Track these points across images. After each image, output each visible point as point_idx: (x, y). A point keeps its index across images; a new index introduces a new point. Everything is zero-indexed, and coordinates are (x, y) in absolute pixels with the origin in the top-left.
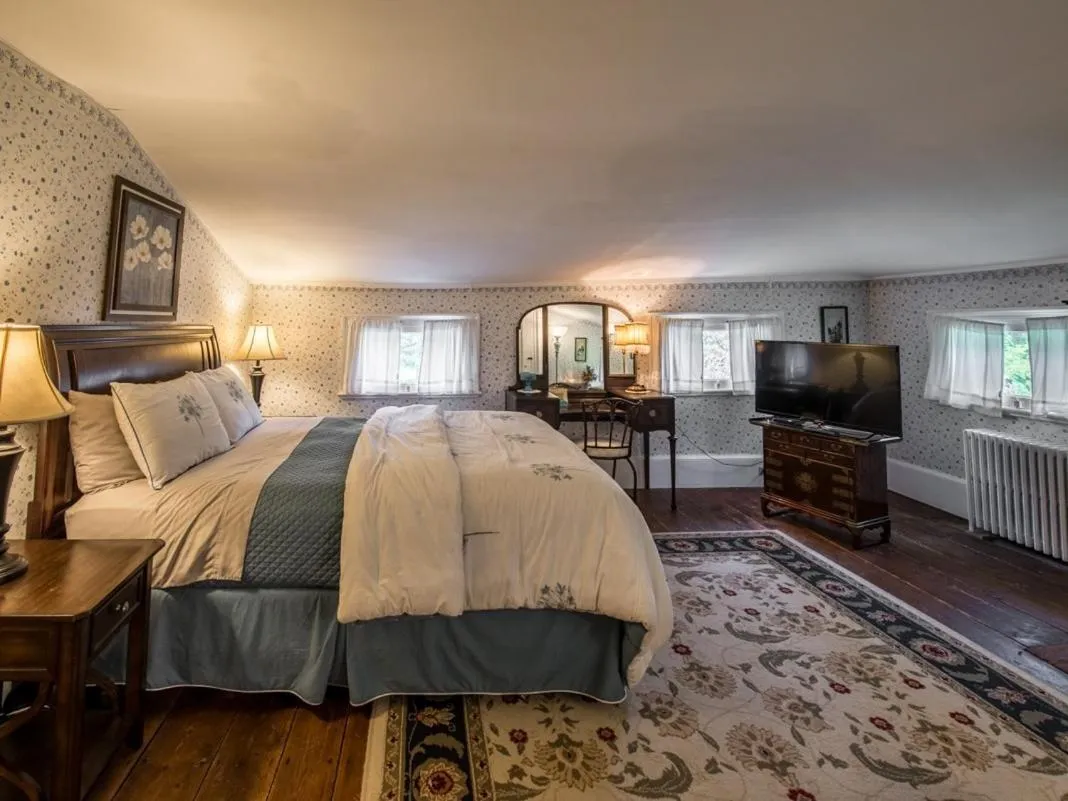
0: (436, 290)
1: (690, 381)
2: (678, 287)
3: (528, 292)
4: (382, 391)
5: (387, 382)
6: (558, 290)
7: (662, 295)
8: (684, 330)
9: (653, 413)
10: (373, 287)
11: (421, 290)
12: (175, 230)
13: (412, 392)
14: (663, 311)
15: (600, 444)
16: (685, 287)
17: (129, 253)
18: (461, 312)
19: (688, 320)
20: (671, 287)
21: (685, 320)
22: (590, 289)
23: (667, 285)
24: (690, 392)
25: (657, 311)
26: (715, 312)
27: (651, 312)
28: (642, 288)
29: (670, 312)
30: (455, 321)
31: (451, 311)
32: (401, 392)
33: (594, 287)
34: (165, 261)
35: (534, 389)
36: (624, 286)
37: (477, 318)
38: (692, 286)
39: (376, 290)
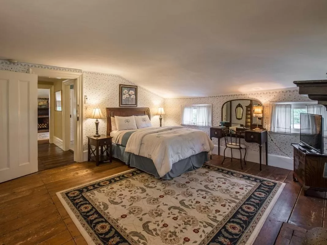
0: (201, 98)
1: (286, 128)
2: (283, 92)
3: (226, 97)
4: (189, 124)
5: (190, 122)
6: (235, 96)
7: (276, 95)
8: (283, 109)
9: (252, 137)
10: (187, 98)
11: (198, 98)
12: (135, 91)
13: (196, 125)
14: (276, 101)
15: (233, 144)
16: (286, 92)
17: (123, 96)
18: (208, 103)
19: (284, 105)
20: (279, 92)
21: (283, 105)
22: (247, 95)
23: (278, 91)
24: (285, 133)
25: (273, 101)
26: (301, 101)
27: (270, 102)
28: (267, 93)
29: (279, 102)
30: (205, 106)
31: (205, 103)
32: (193, 124)
33: (248, 94)
34: (133, 97)
35: (224, 126)
36: (259, 93)
37: (211, 105)
38: (290, 91)
39: (188, 98)
